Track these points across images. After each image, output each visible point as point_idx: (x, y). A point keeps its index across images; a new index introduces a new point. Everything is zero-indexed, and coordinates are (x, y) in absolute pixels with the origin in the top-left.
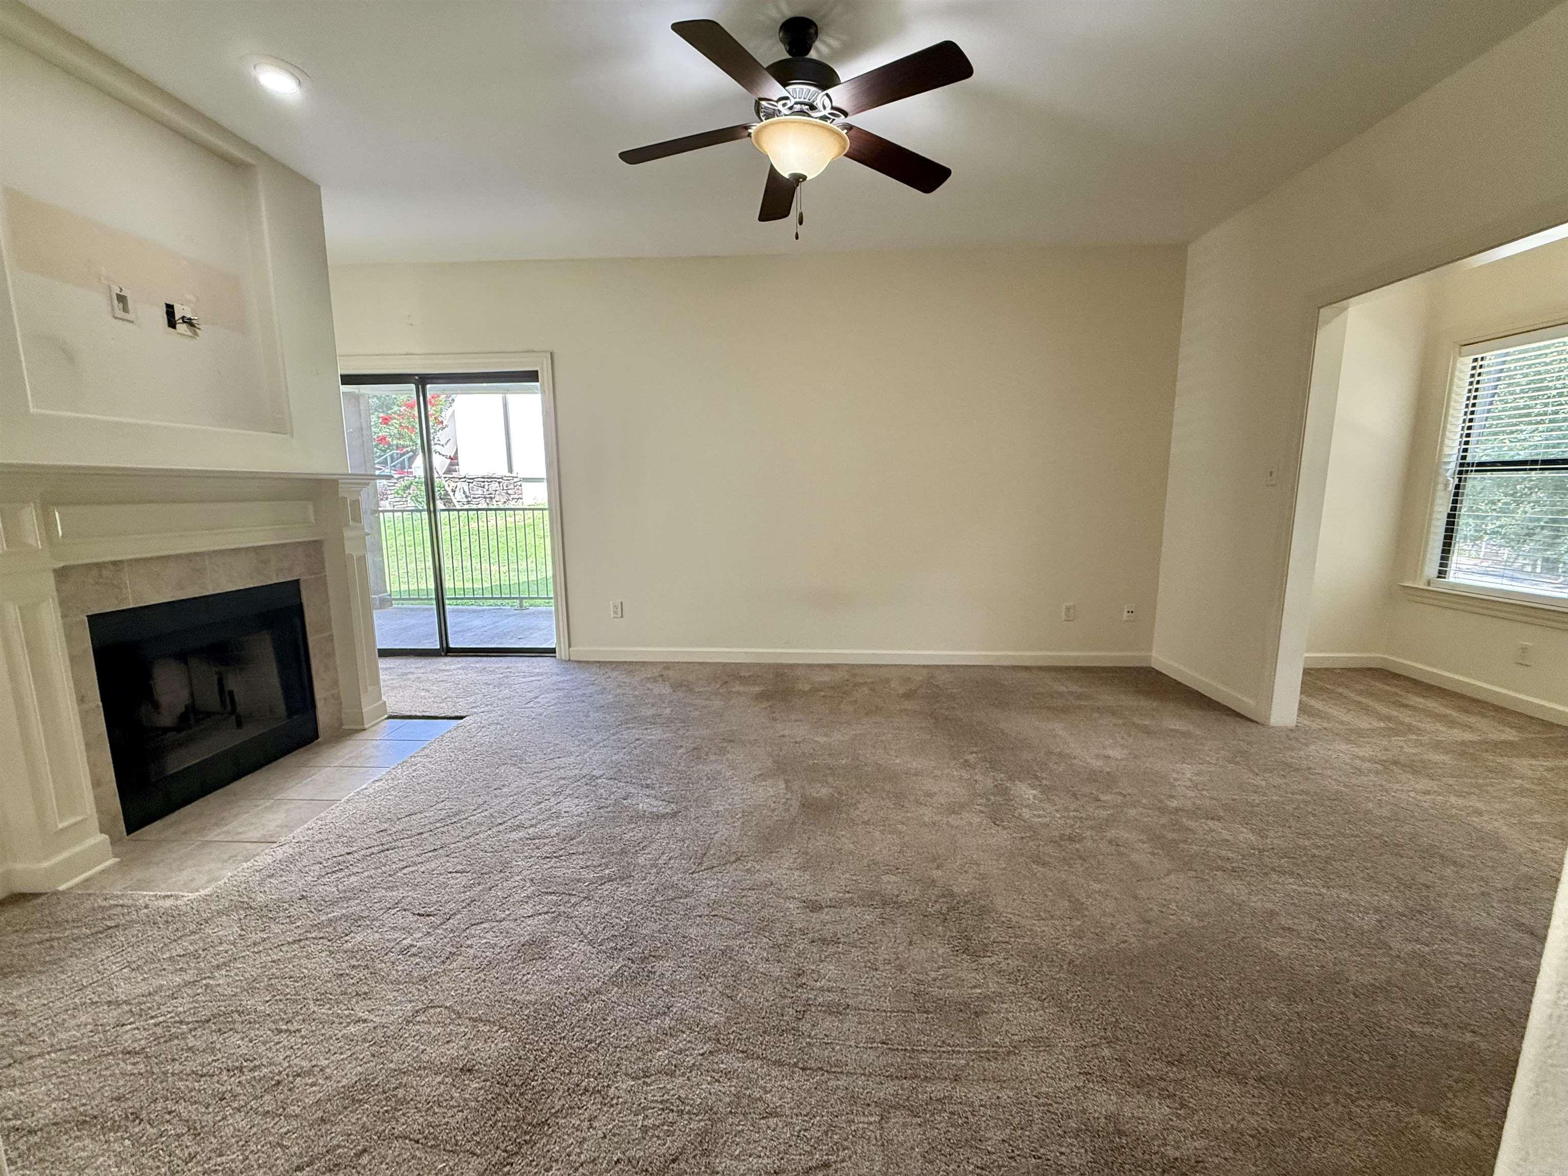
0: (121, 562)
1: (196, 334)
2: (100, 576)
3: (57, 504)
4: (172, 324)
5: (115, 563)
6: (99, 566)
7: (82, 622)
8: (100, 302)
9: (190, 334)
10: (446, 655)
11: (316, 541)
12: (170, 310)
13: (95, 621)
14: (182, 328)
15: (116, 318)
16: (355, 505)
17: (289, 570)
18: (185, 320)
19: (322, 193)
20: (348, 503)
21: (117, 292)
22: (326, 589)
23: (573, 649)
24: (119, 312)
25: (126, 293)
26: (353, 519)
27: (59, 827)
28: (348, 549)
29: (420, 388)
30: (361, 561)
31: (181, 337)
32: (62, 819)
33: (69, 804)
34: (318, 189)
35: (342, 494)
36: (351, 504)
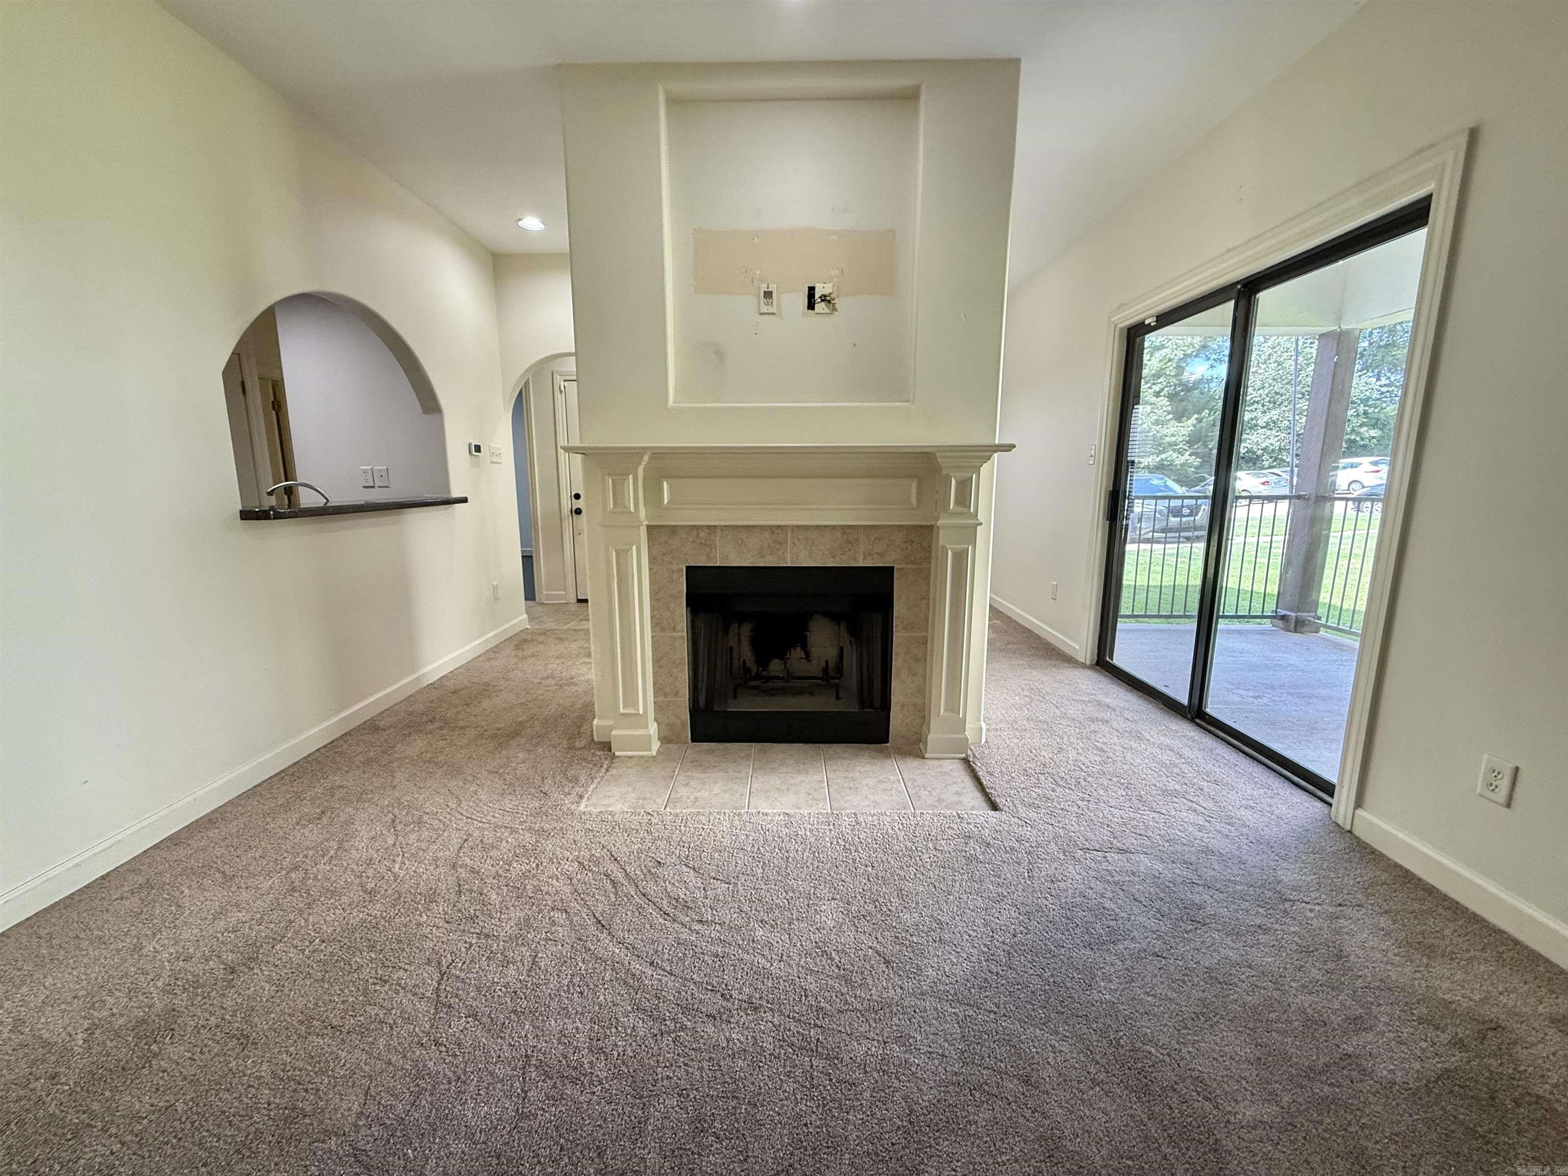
0: (715, 527)
1: (834, 309)
2: (698, 535)
3: (668, 477)
4: (811, 306)
5: (709, 527)
6: (699, 528)
7: (681, 571)
8: (750, 302)
9: (827, 311)
10: (1192, 720)
11: (927, 527)
12: (812, 290)
13: (692, 572)
14: (820, 307)
15: (761, 314)
16: (965, 487)
17: (881, 555)
18: (824, 298)
19: (1023, 66)
20: (953, 482)
21: (764, 288)
22: (928, 584)
23: (1359, 812)
24: (764, 309)
25: (773, 287)
26: (957, 502)
27: (622, 711)
28: (943, 538)
29: (1243, 303)
30: (961, 558)
31: (818, 318)
32: (624, 708)
33: (631, 700)
34: (1017, 62)
35: (944, 472)
36: (957, 483)
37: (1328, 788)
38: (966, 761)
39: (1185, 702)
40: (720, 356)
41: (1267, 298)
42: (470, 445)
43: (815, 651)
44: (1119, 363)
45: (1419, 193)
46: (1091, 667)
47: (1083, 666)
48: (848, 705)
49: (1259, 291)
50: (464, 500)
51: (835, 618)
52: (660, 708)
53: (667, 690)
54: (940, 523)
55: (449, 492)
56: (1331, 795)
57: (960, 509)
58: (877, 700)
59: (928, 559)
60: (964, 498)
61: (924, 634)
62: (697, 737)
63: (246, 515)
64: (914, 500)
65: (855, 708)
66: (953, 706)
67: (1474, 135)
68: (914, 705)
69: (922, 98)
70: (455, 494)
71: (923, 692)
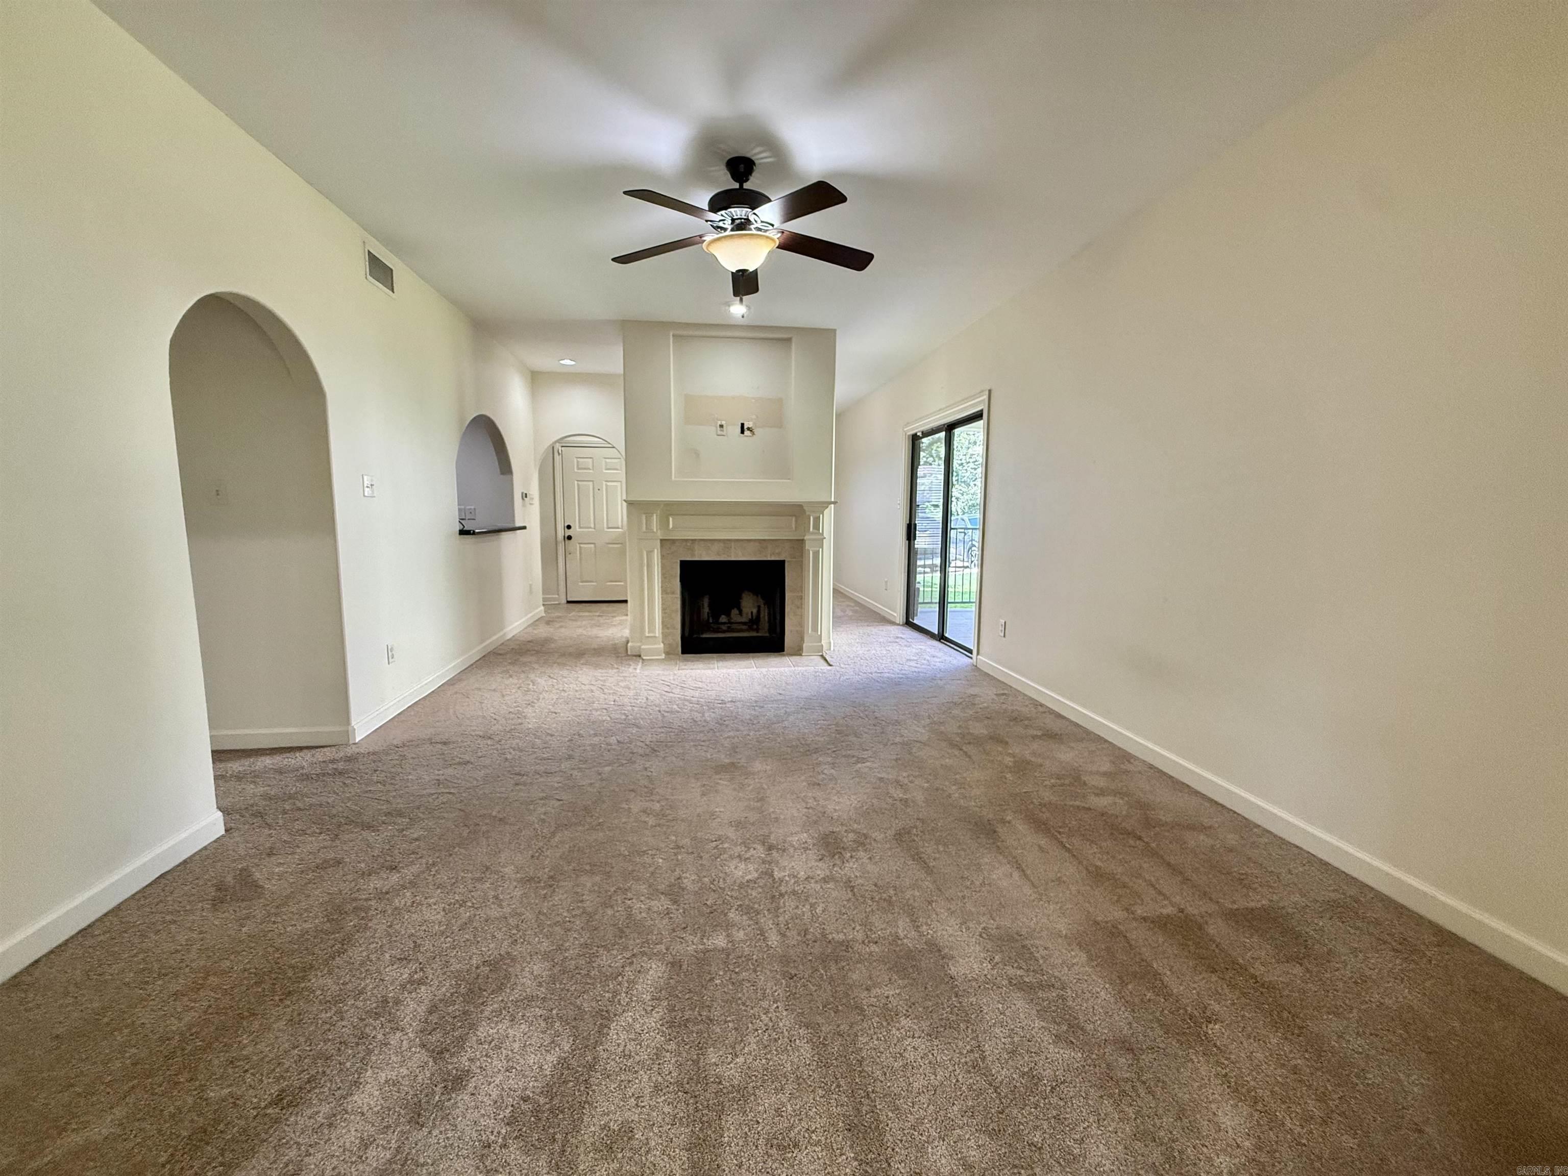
0: (695, 540)
1: (754, 434)
2: (686, 545)
3: (671, 515)
4: (742, 432)
5: (692, 540)
6: (686, 541)
7: (677, 562)
8: (712, 430)
9: (750, 435)
10: (939, 641)
11: (800, 540)
12: (743, 425)
13: (683, 563)
14: (747, 433)
15: (718, 435)
16: (817, 520)
17: (779, 554)
18: (748, 429)
19: (837, 332)
20: (812, 518)
21: (719, 423)
22: (802, 568)
23: (979, 657)
24: (719, 433)
25: (723, 423)
26: (814, 528)
27: (647, 635)
28: (808, 546)
29: (948, 434)
30: (816, 554)
31: (746, 438)
32: (649, 633)
33: (652, 629)
34: (835, 331)
35: (807, 513)
36: (814, 519)
37: (970, 651)
38: (822, 656)
39: (936, 633)
40: (697, 454)
41: (957, 431)
42: (522, 493)
43: (745, 610)
44: (908, 453)
45: (979, 409)
46: (903, 625)
47: (898, 625)
48: (764, 633)
49: (954, 428)
50: (524, 528)
51: (756, 593)
52: (665, 636)
53: (669, 626)
54: (805, 538)
55: (514, 521)
56: (971, 653)
57: (816, 531)
58: (778, 630)
59: (802, 556)
60: (816, 527)
61: (800, 594)
62: (684, 652)
63: (463, 532)
64: (794, 526)
65: (767, 635)
66: (815, 629)
67: (990, 391)
68: (797, 631)
69: (793, 344)
70: (518, 524)
71: (801, 624)
